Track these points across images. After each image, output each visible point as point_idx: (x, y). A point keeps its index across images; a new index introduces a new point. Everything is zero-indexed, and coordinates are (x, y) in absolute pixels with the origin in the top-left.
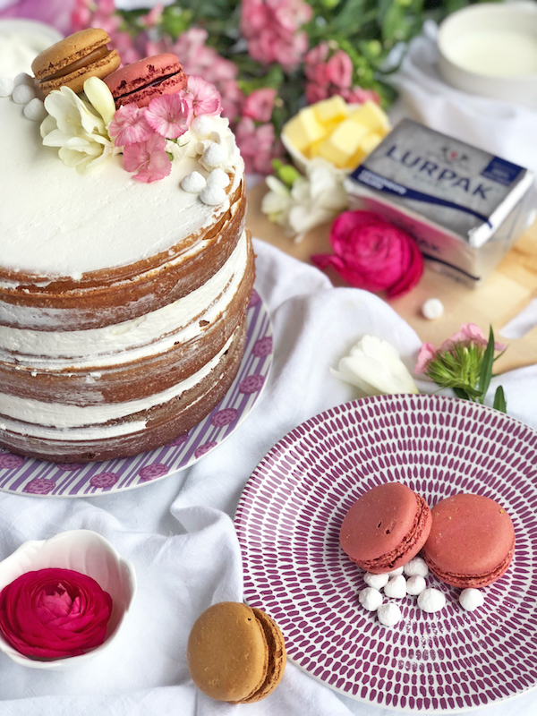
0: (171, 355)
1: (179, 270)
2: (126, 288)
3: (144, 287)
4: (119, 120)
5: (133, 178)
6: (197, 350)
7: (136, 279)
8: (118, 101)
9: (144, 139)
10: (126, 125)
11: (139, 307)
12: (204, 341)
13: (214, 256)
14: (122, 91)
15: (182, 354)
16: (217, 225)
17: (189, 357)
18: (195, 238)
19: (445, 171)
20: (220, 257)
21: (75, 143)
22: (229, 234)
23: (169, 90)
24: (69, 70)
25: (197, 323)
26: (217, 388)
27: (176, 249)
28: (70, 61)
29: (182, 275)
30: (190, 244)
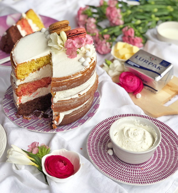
0: (70, 101)
1: (73, 81)
2: (59, 83)
3: (64, 83)
4: (67, 42)
5: (68, 57)
6: (77, 101)
7: (62, 81)
8: (68, 38)
9: (72, 47)
10: (68, 43)
11: (62, 88)
12: (79, 99)
13: (83, 79)
14: (69, 35)
15: (72, 101)
16: (85, 71)
17: (74, 103)
18: (79, 73)
19: (150, 63)
20: (85, 79)
21: (55, 46)
22: (88, 74)
23: (81, 37)
24: (57, 28)
25: (78, 94)
26: (81, 113)
27: (73, 75)
28: (58, 27)
29: (74, 82)
30: (77, 75)
